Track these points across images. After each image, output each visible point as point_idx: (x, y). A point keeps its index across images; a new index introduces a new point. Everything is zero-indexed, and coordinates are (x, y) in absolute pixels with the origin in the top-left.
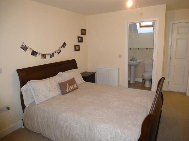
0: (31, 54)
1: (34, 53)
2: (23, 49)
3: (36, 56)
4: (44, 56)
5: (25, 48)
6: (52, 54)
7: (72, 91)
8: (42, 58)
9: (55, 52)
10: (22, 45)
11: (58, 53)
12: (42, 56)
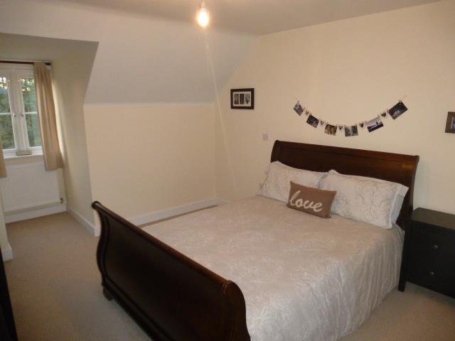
0: (307, 122)
1: (312, 121)
2: (297, 111)
3: (316, 127)
4: (331, 129)
5: (299, 110)
6: (350, 129)
7: (308, 213)
8: (325, 132)
9: (362, 125)
10: (296, 106)
11: (371, 129)
12: (326, 128)
